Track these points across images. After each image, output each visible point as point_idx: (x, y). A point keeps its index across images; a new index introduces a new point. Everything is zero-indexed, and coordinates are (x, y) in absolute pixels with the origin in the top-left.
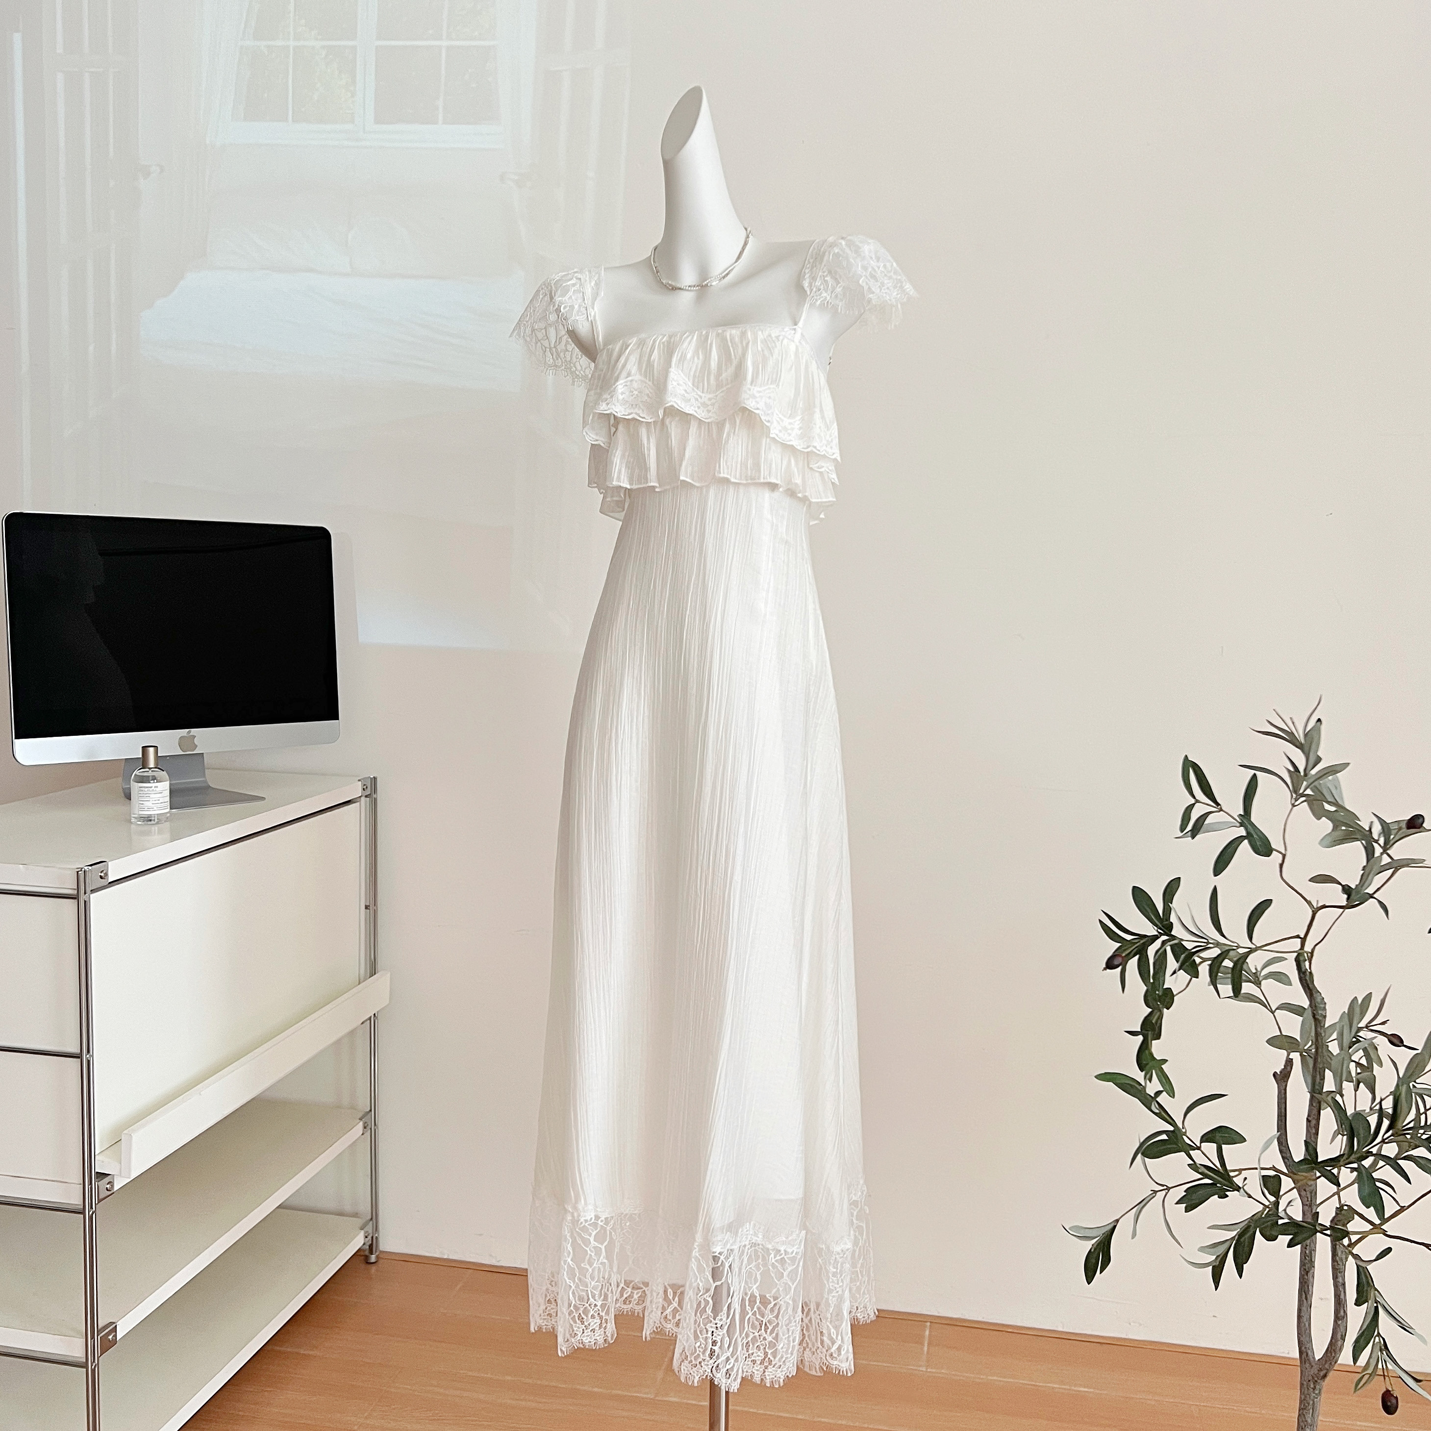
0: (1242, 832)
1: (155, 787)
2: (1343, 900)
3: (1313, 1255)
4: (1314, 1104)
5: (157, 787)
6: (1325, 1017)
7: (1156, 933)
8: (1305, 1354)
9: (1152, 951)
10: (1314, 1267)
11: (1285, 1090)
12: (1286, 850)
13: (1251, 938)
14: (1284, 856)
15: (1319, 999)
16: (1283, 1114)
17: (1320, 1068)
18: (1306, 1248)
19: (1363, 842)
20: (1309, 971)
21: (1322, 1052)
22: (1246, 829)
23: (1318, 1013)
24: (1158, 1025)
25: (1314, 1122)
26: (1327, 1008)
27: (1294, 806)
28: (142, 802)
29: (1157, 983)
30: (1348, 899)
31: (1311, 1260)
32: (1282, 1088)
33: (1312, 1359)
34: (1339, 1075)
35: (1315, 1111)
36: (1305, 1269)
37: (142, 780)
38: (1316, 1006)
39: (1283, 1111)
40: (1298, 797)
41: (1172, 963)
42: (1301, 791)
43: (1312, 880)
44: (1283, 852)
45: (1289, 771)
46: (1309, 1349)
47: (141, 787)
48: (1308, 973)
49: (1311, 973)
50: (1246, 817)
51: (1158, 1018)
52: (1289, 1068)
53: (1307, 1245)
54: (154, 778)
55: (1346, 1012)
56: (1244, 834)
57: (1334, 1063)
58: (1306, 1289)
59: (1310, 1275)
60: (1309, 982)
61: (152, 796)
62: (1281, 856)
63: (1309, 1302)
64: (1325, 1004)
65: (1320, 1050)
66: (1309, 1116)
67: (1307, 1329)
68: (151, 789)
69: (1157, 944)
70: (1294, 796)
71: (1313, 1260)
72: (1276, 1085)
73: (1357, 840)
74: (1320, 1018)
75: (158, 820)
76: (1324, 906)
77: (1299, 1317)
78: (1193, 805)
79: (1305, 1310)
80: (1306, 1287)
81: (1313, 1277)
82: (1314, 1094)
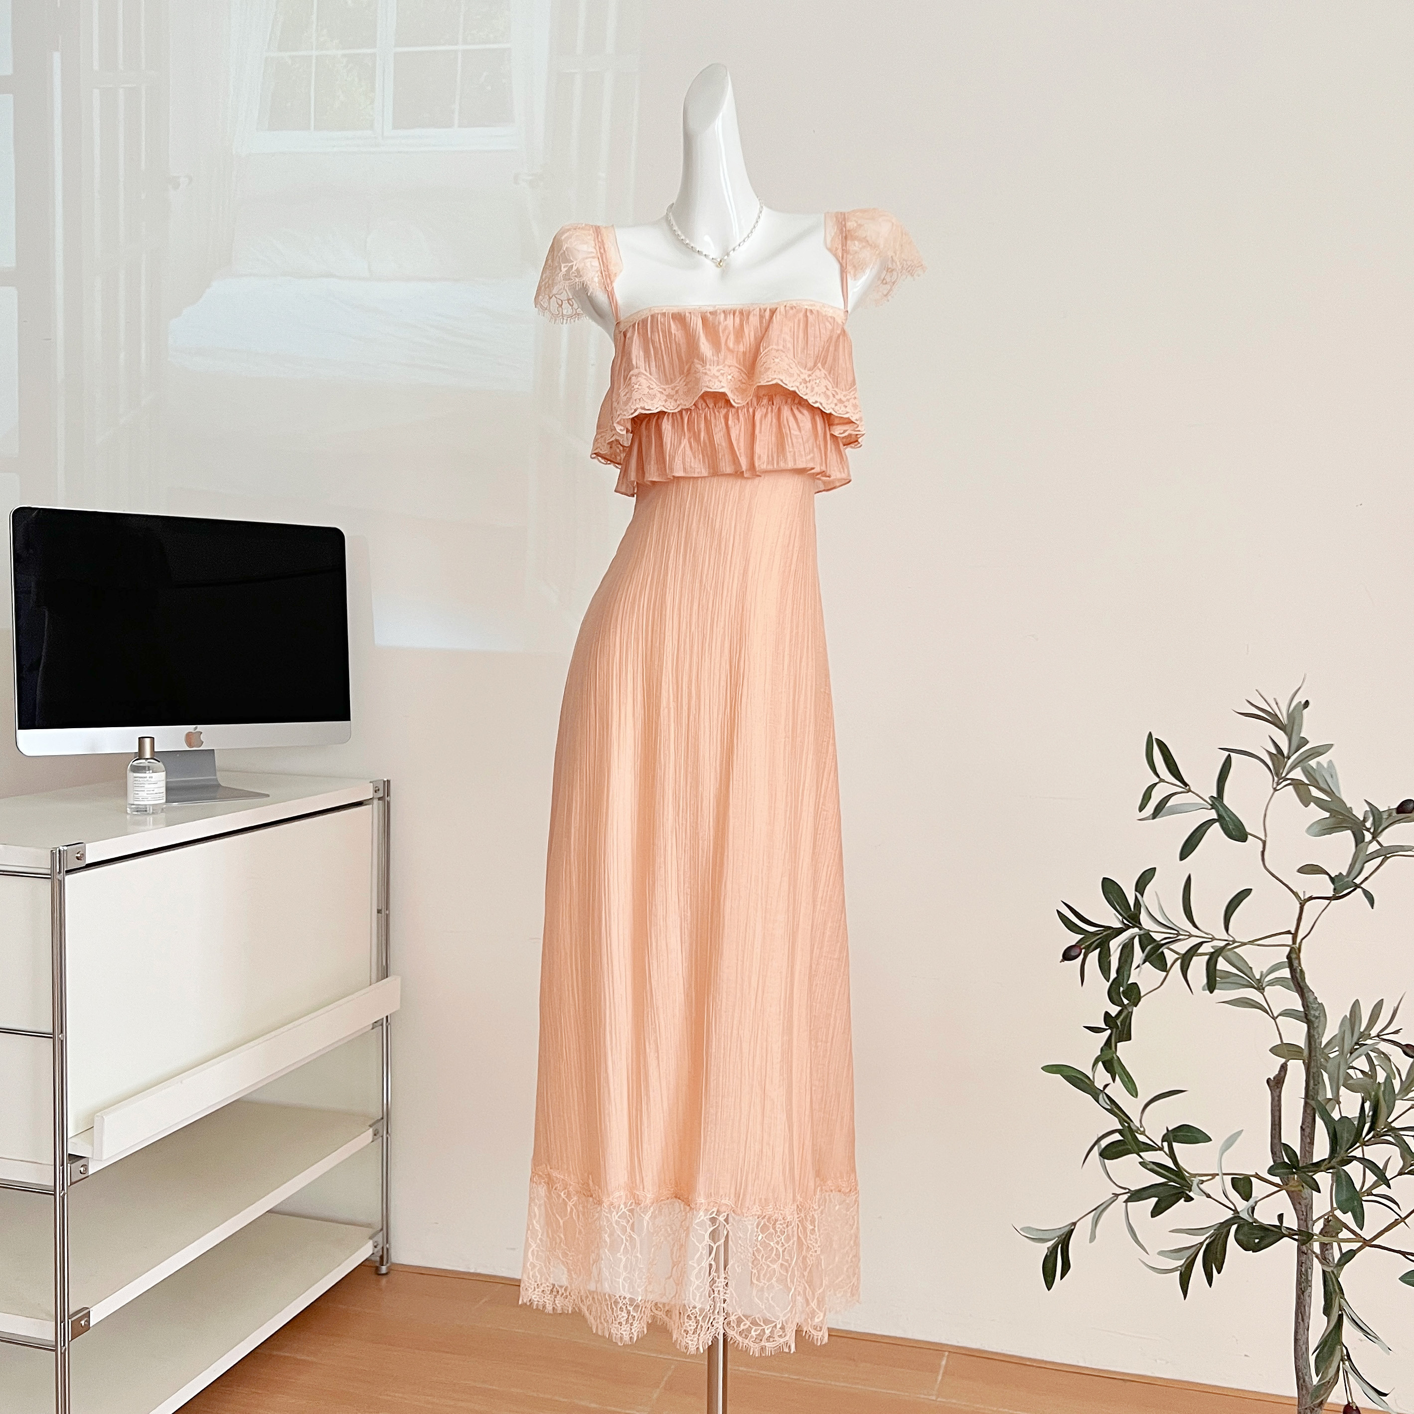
0: (1213, 815)
1: (150, 777)
2: (1330, 892)
3: (1309, 1273)
4: (1308, 1112)
5: (152, 777)
7: (1123, 926)
8: (1302, 1381)
10: (1310, 1287)
11: (1280, 1097)
12: (1266, 836)
13: (1227, 929)
14: (1264, 843)
15: (1311, 999)
16: (1277, 1123)
17: (1314, 1073)
18: (1302, 1266)
19: (1354, 831)
20: (1299, 968)
21: (1316, 1055)
22: (1217, 812)
23: (1310, 1013)
24: (1127, 1025)
25: (1308, 1130)
27: (1275, 790)
28: (136, 792)
30: (1335, 889)
31: (1307, 1278)
32: (1275, 1094)
33: (1309, 1386)
34: (1336, 1080)
35: (1309, 1119)
36: (1301, 1289)
37: (136, 769)
38: (1308, 1006)
39: (1277, 1118)
40: (1281, 781)
41: (1138, 956)
42: (1283, 775)
43: (1301, 870)
44: (1263, 838)
45: (1270, 753)
46: (1306, 1375)
47: (137, 777)
48: (1298, 971)
49: (1302, 971)
50: (1217, 801)
52: (1282, 1074)
53: (1303, 1263)
54: (149, 768)
55: (1348, 1016)
56: (1216, 817)
57: (1330, 1066)
58: (1303, 1310)
60: (1300, 980)
61: (146, 786)
62: (1261, 844)
63: (1306, 1325)
64: (1320, 1003)
65: (1313, 1054)
66: (1303, 1124)
67: (1304, 1354)
68: (145, 779)
69: (1122, 938)
70: (1276, 779)
71: (1310, 1279)
72: (1270, 1092)
73: (1347, 828)
74: (1313, 1019)
75: (153, 810)
76: (1311, 898)
77: (1296, 1340)
78: (1156, 784)
79: (1302, 1332)
80: (1303, 1308)
81: (1310, 1296)
82: (1309, 1101)
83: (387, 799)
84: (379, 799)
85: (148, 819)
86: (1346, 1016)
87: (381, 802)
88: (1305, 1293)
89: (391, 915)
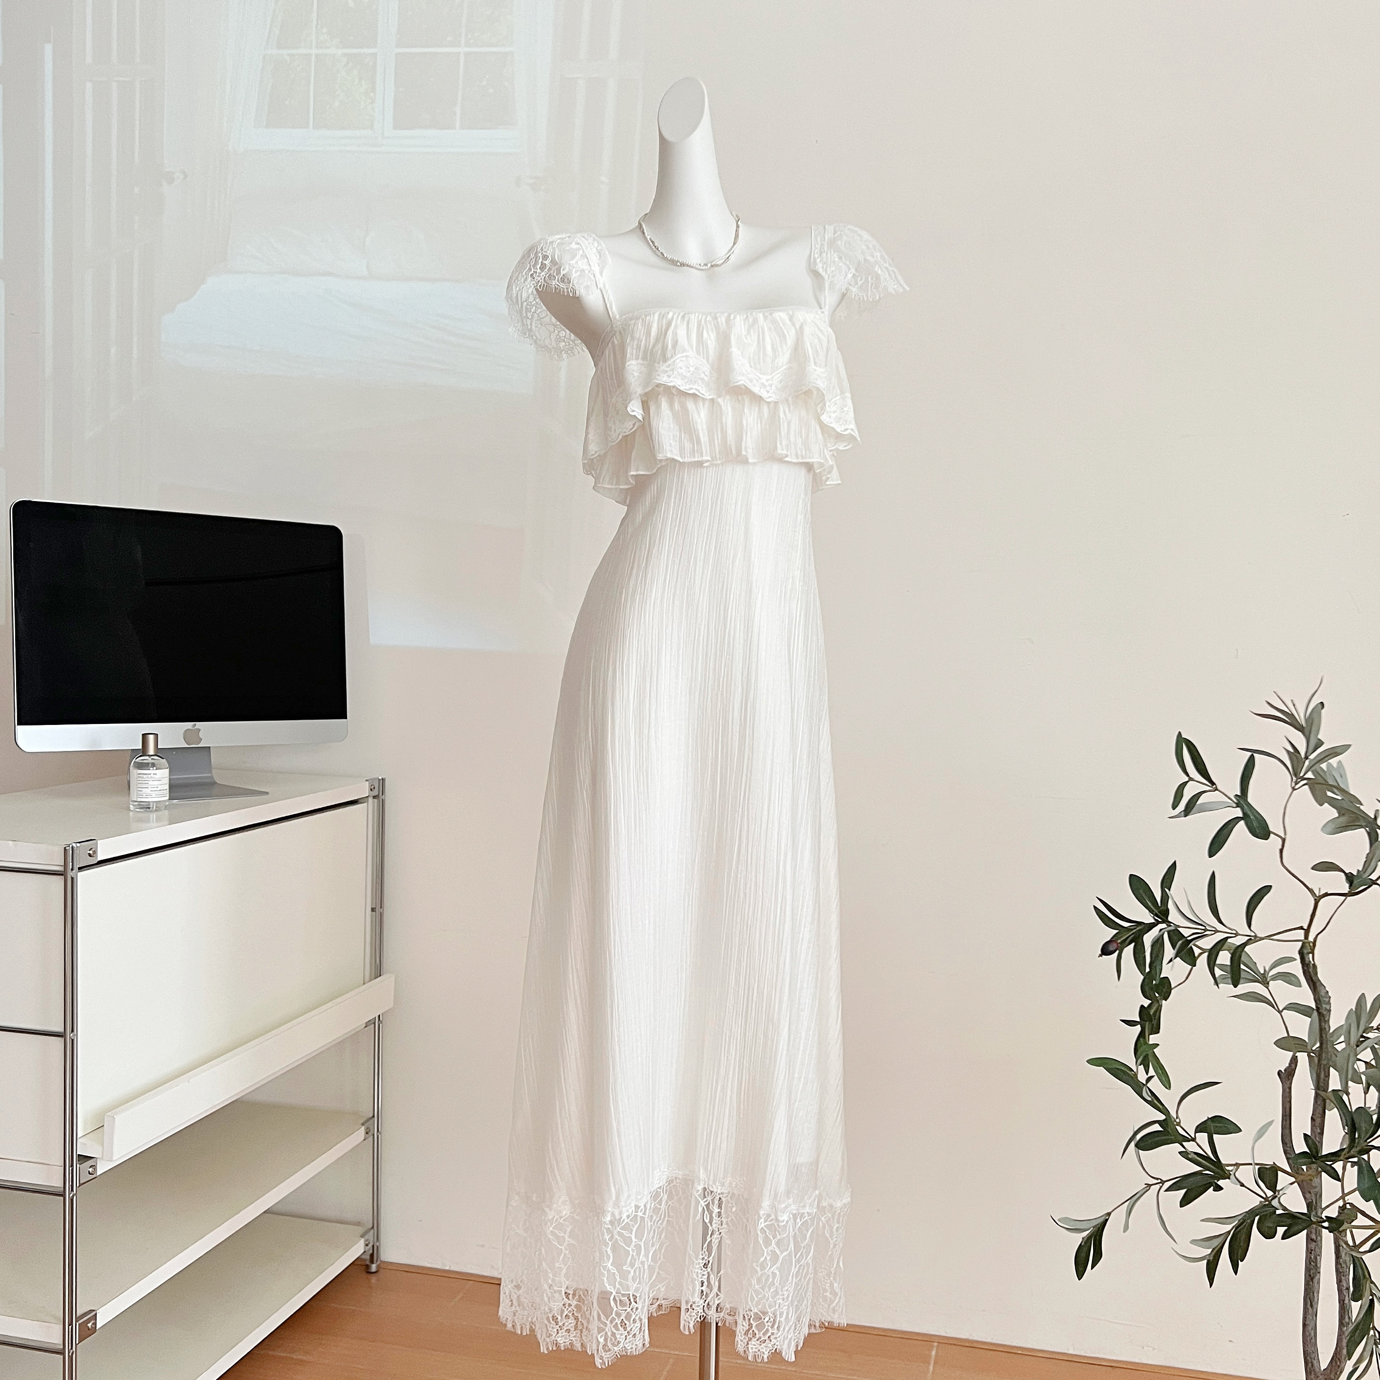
0: (1239, 813)
1: (154, 774)
2: (1346, 889)
3: (1318, 1260)
4: (1319, 1103)
5: (156, 774)
6: (1329, 1011)
7: (1153, 921)
8: (1310, 1365)
9: (1148, 939)
10: (1319, 1273)
11: (1290, 1088)
12: (1285, 834)
13: (1249, 925)
14: (1284, 840)
15: (1323, 993)
16: (1288, 1114)
17: (1324, 1065)
18: (1311, 1253)
19: (1367, 829)
20: (1313, 963)
21: (1327, 1048)
22: (1243, 810)
23: (1322, 1006)
24: (1157, 1017)
25: (1318, 1121)
26: (1331, 1002)
27: (1294, 789)
28: (140, 789)
29: (1153, 972)
30: (1350, 886)
31: (1316, 1265)
32: (1287, 1086)
33: (1318, 1370)
34: (1344, 1073)
35: (1320, 1109)
36: (1310, 1276)
37: (141, 766)
38: (1320, 1000)
39: (1288, 1110)
40: (1299, 780)
41: (1169, 951)
42: (1301, 775)
43: (1316, 868)
44: (1283, 836)
45: (1288, 752)
46: (1314, 1359)
47: (140, 774)
48: (1311, 965)
49: (1314, 966)
50: (1242, 799)
51: (1157, 1009)
52: (1293, 1066)
53: (1312, 1250)
54: (153, 765)
55: (1354, 1009)
56: (1241, 815)
57: (1340, 1060)
58: (1312, 1296)
59: (1315, 1280)
60: (1313, 975)
61: (150, 783)
62: (1279, 841)
63: (1315, 1310)
64: (1330, 997)
65: (1324, 1046)
66: (1314, 1114)
67: (1312, 1338)
68: (149, 776)
69: (1154, 933)
70: (1294, 779)
71: (1318, 1265)
72: (1280, 1084)
73: (1361, 827)
74: (1325, 1013)
75: (156, 807)
76: (1326, 895)
77: (1304, 1325)
78: (1187, 782)
79: (1311, 1318)
80: (1311, 1294)
81: (1319, 1283)
82: (1318, 1091)
83: (381, 797)
84: (374, 797)
85: (151, 816)
86: (1352, 1009)
87: (376, 800)
88: (1314, 1280)
89: (385, 913)
